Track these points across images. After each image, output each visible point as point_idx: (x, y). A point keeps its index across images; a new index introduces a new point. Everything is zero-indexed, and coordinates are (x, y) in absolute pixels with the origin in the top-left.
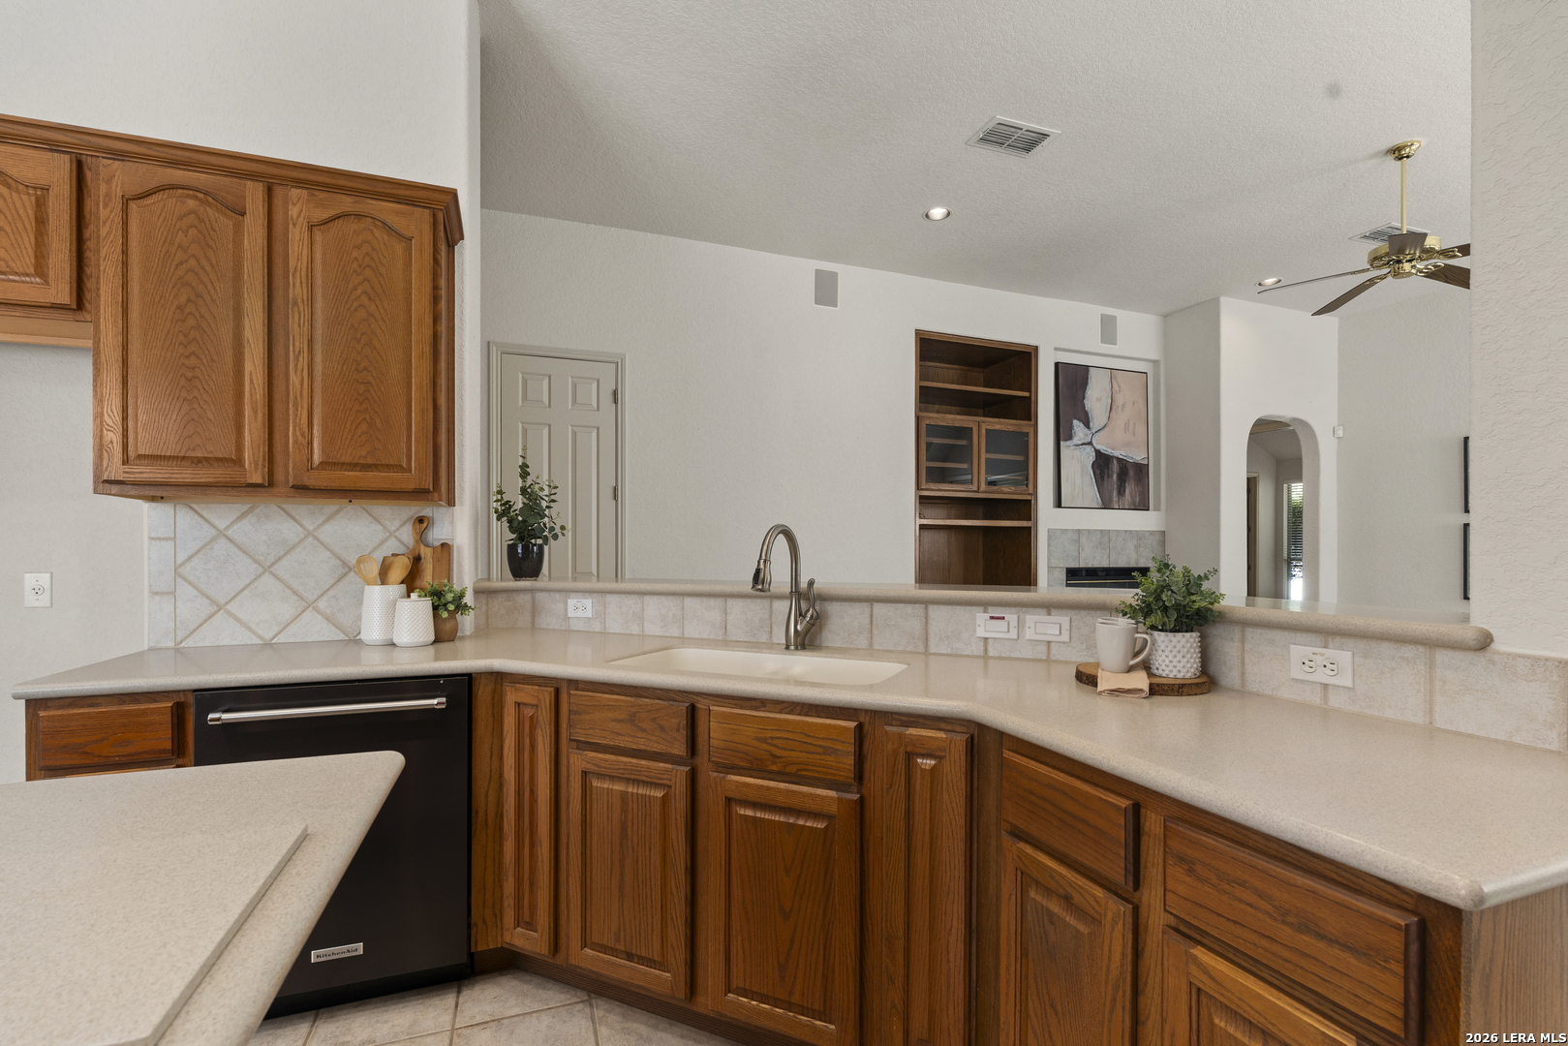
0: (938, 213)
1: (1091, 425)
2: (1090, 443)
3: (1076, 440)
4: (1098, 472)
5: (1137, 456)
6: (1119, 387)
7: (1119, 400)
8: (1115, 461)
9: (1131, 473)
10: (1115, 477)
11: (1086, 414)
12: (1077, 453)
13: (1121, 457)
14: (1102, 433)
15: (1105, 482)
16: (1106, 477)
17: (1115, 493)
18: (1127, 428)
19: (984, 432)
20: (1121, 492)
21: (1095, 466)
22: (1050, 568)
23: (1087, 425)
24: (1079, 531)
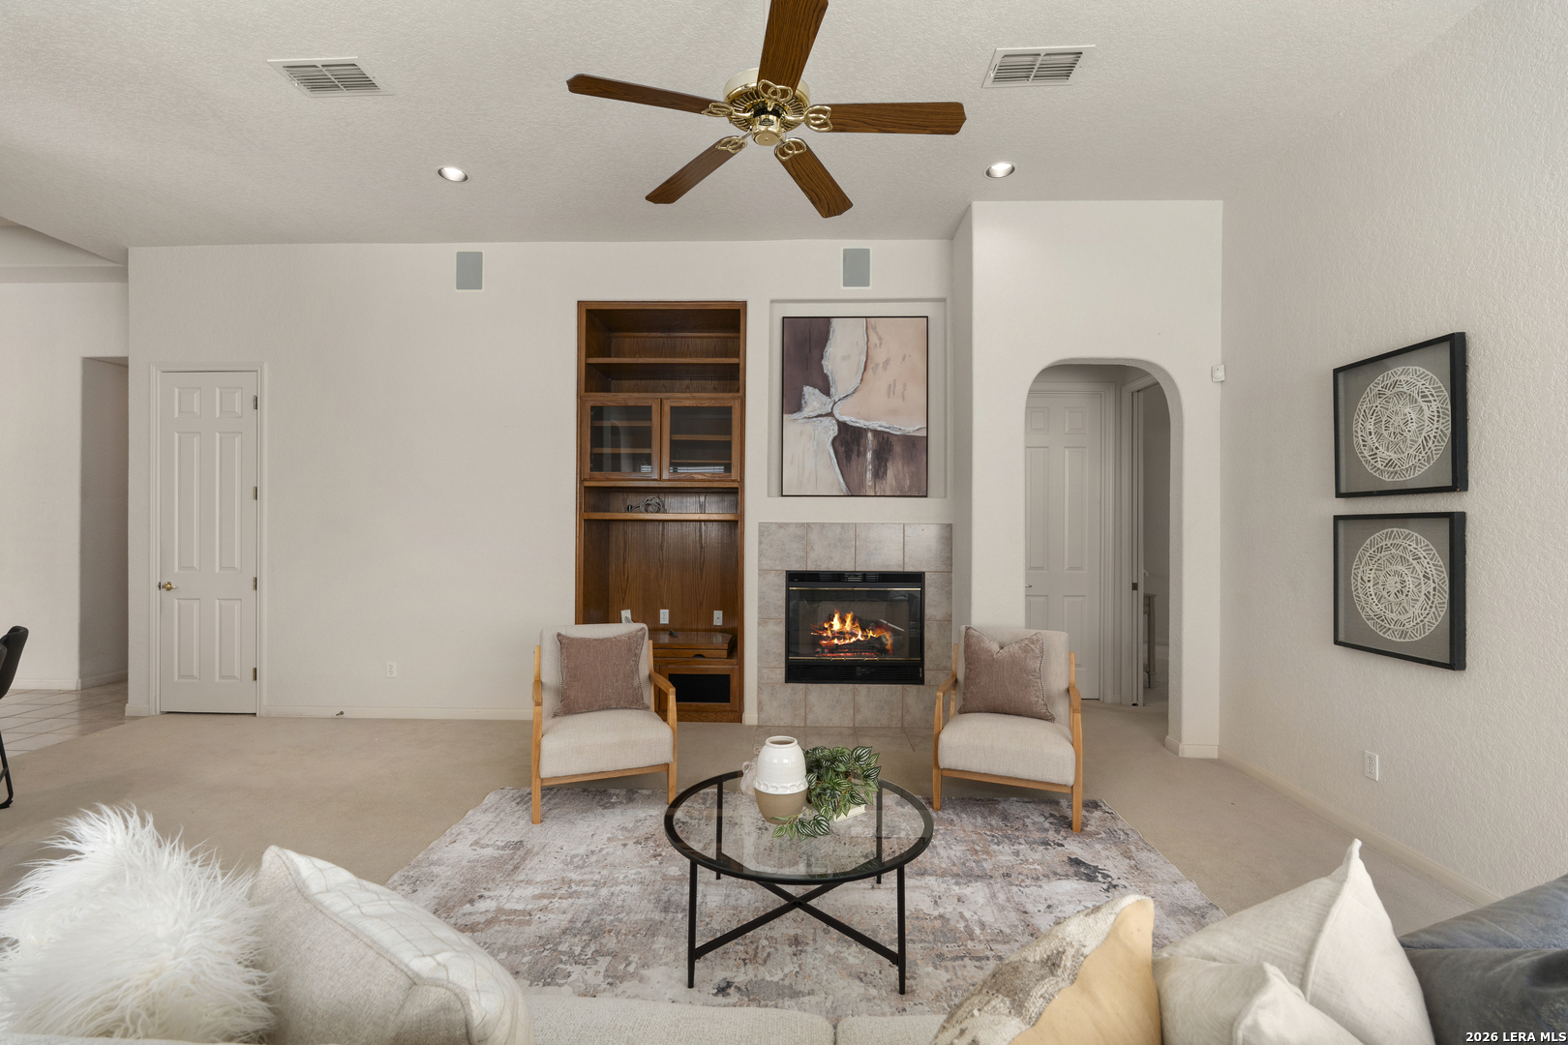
0: (453, 173)
1: (832, 390)
2: (830, 414)
3: (807, 411)
4: (842, 449)
5: (912, 426)
6: (880, 339)
7: (879, 356)
8: (870, 435)
9: (898, 449)
10: (869, 455)
11: (825, 378)
12: (809, 427)
13: (879, 429)
14: (849, 399)
15: (854, 463)
16: (854, 456)
17: (869, 475)
18: (891, 390)
19: (667, 409)
20: (879, 473)
21: (837, 444)
22: (762, 572)
23: (826, 391)
24: (808, 526)
